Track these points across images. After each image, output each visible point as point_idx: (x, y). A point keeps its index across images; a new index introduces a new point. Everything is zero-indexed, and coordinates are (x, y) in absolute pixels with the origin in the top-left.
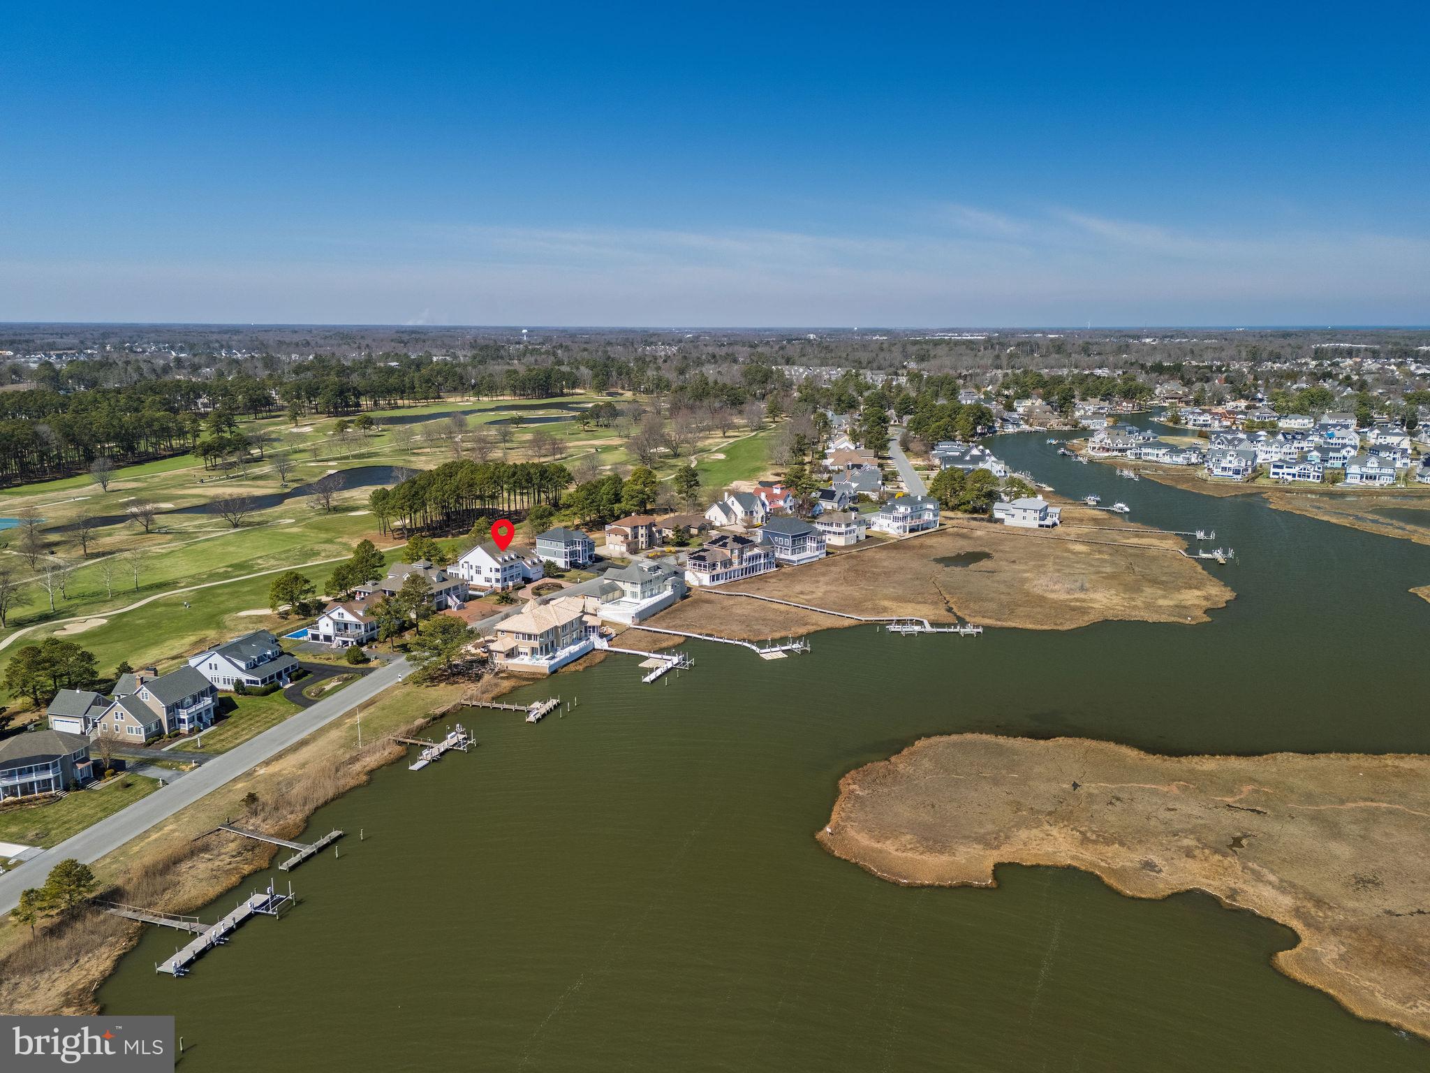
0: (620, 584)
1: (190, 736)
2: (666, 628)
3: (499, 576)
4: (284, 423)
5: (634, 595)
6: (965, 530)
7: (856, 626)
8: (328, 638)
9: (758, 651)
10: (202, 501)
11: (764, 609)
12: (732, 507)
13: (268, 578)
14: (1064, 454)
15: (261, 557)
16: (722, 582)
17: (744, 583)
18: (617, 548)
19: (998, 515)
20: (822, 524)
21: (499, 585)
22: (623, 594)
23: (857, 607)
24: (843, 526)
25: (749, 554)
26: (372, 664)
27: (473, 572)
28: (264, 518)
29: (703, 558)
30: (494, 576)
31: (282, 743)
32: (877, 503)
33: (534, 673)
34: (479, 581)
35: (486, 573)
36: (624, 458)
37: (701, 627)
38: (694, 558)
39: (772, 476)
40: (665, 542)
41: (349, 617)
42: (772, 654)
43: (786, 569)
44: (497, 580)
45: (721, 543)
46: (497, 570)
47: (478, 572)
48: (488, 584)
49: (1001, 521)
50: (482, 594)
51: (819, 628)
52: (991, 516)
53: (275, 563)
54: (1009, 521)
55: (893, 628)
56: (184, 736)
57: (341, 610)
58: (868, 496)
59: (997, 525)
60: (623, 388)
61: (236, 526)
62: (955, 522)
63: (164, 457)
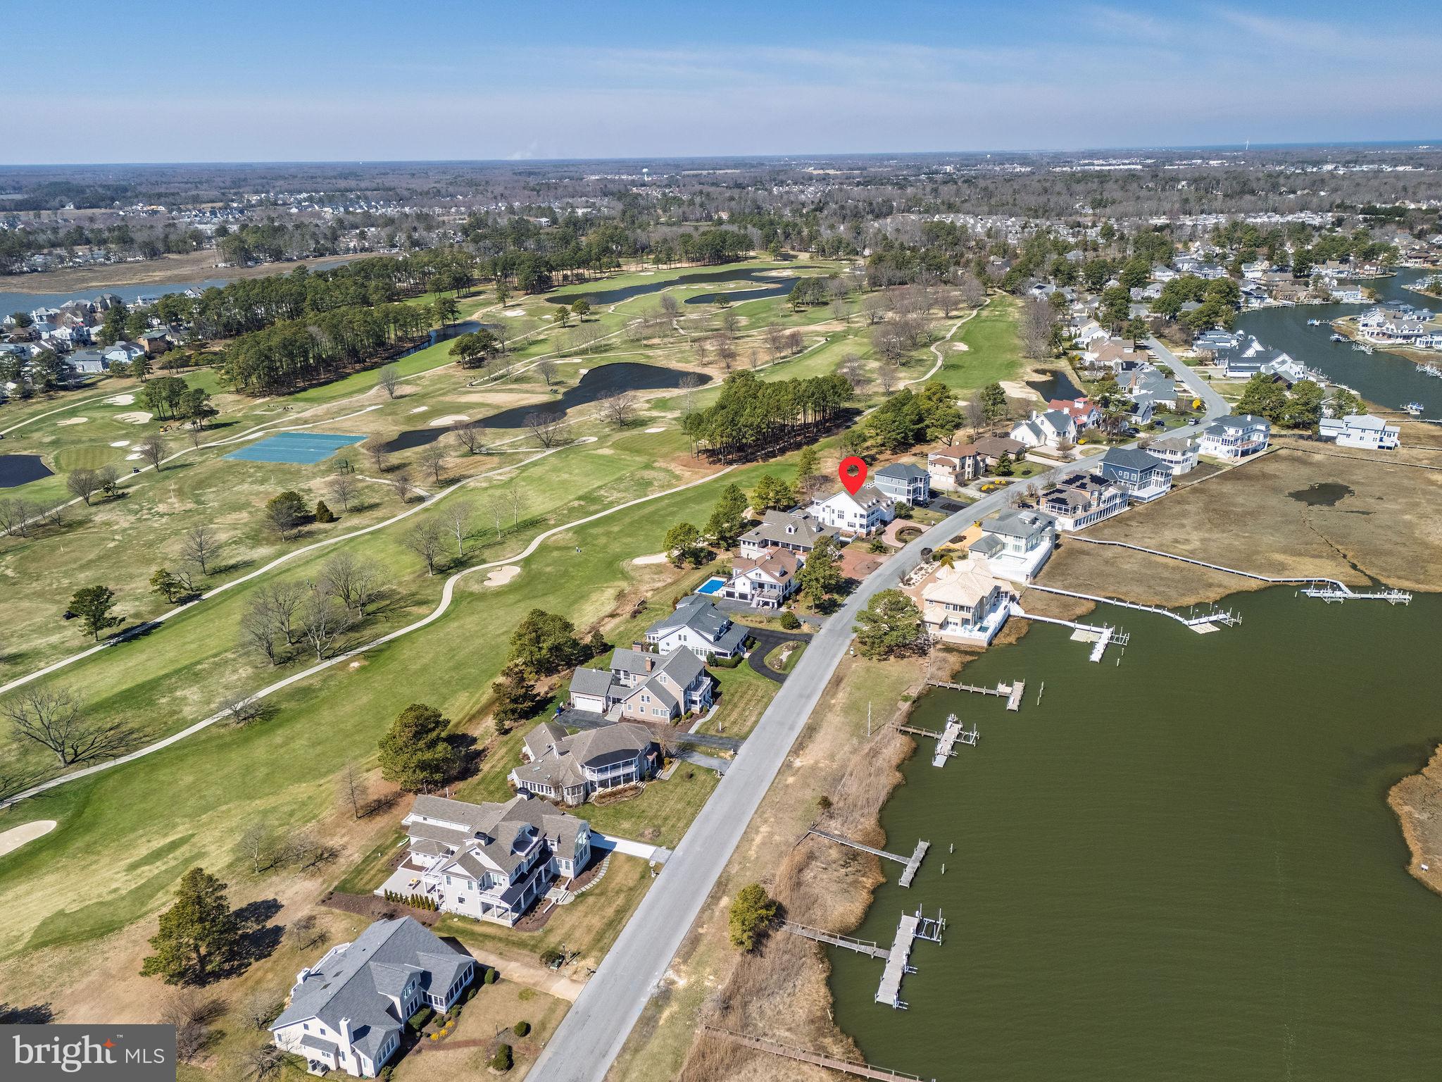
0: (1001, 537)
1: (703, 716)
2: (1065, 588)
3: (864, 521)
4: (488, 303)
5: (1017, 548)
6: (1300, 453)
7: (1266, 589)
8: (743, 596)
9: (1186, 622)
10: (491, 413)
11: (1150, 564)
12: (1041, 426)
13: (626, 515)
14: (1338, 340)
15: (600, 487)
16: (1083, 526)
17: (1105, 526)
18: (944, 479)
19: (1324, 432)
21: (864, 531)
22: (1004, 546)
23: (1247, 560)
24: (1180, 454)
25: (1106, 494)
26: (805, 628)
27: (835, 516)
28: (564, 435)
29: (1063, 501)
30: (858, 521)
31: (792, 728)
32: (1176, 413)
33: (971, 646)
34: (842, 524)
35: (849, 517)
36: (861, 351)
37: (1104, 589)
38: (1053, 501)
39: (1035, 375)
40: (988, 471)
41: (766, 578)
42: (1202, 626)
43: (1139, 508)
44: (861, 526)
45: (1078, 483)
46: (862, 516)
47: (841, 516)
48: (852, 529)
49: (1331, 440)
50: (849, 540)
51: (1228, 592)
52: (1317, 432)
53: (619, 495)
54: (1342, 441)
55: (1311, 593)
56: (698, 717)
57: (759, 571)
58: (1165, 406)
59: (1329, 446)
60: (793, 248)
61: (546, 445)
62: (1282, 440)
63: (408, 352)
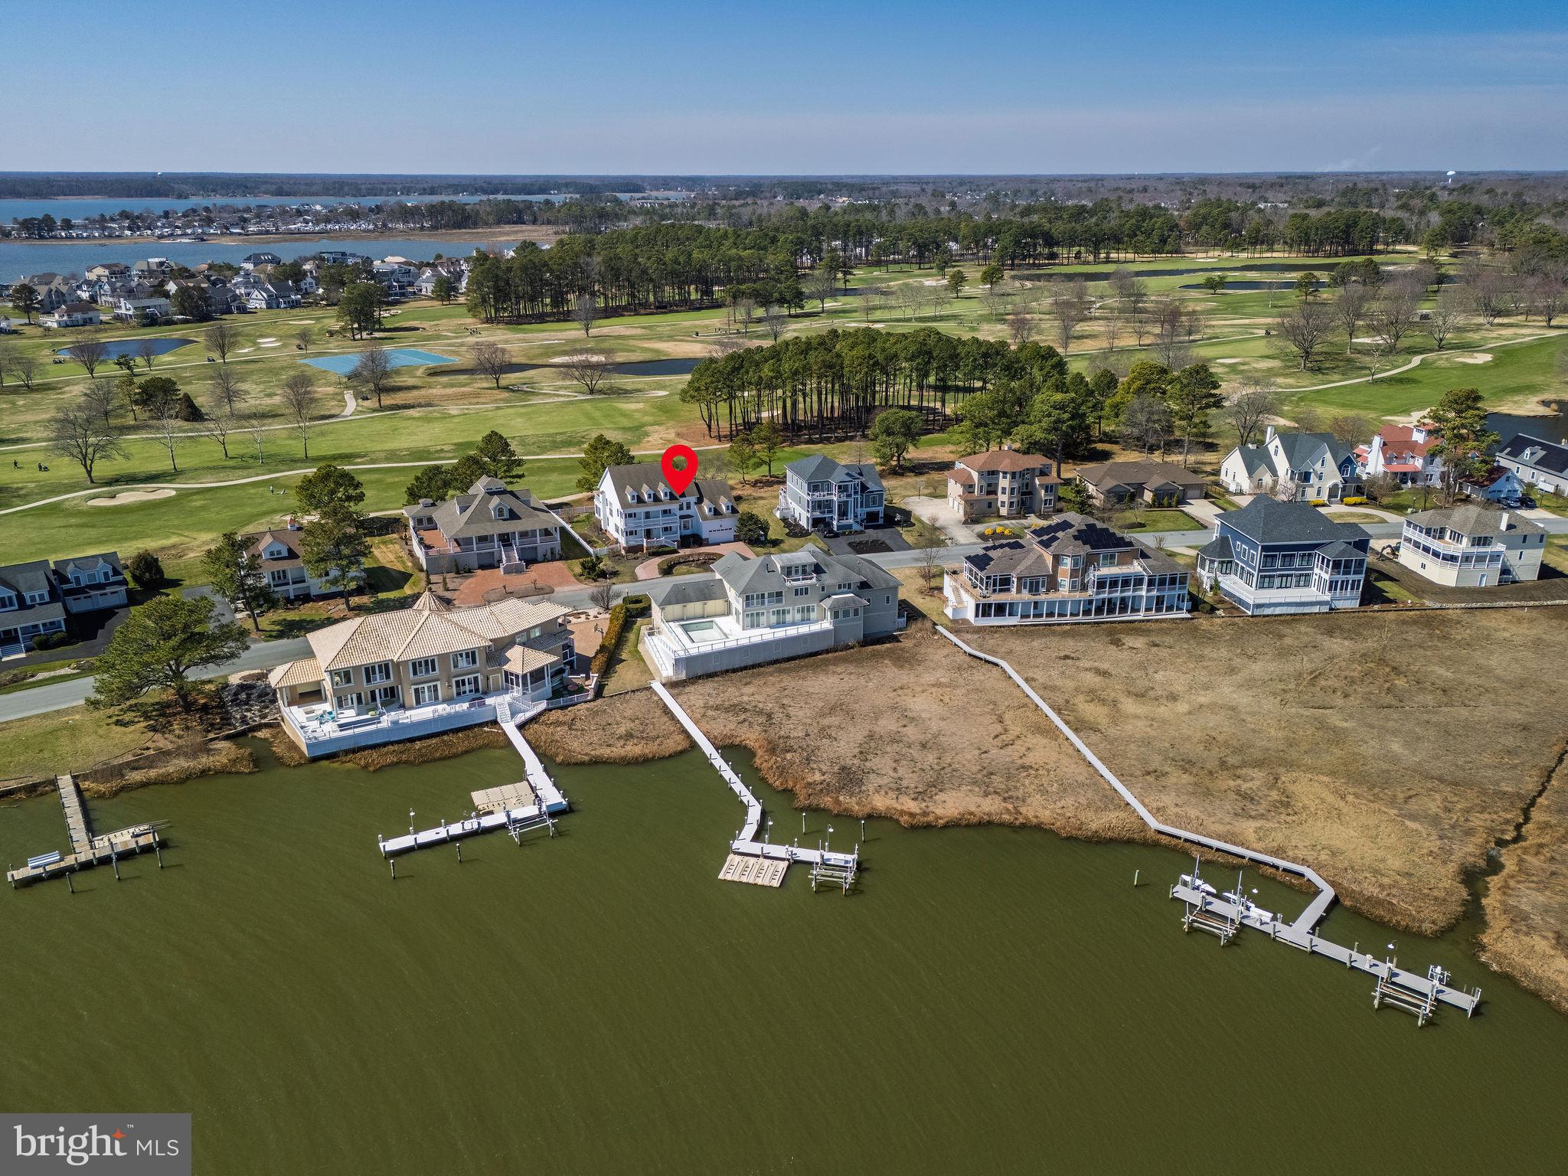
0: (728, 588)
12: (1273, 457)
20: (1415, 527)
22: (728, 608)
24: (1465, 540)
25: (1106, 571)
27: (608, 511)
28: (640, 386)
29: (986, 563)
30: (621, 523)
33: (292, 749)
35: (615, 516)
38: (972, 559)
45: (1049, 536)
61: (592, 392)
